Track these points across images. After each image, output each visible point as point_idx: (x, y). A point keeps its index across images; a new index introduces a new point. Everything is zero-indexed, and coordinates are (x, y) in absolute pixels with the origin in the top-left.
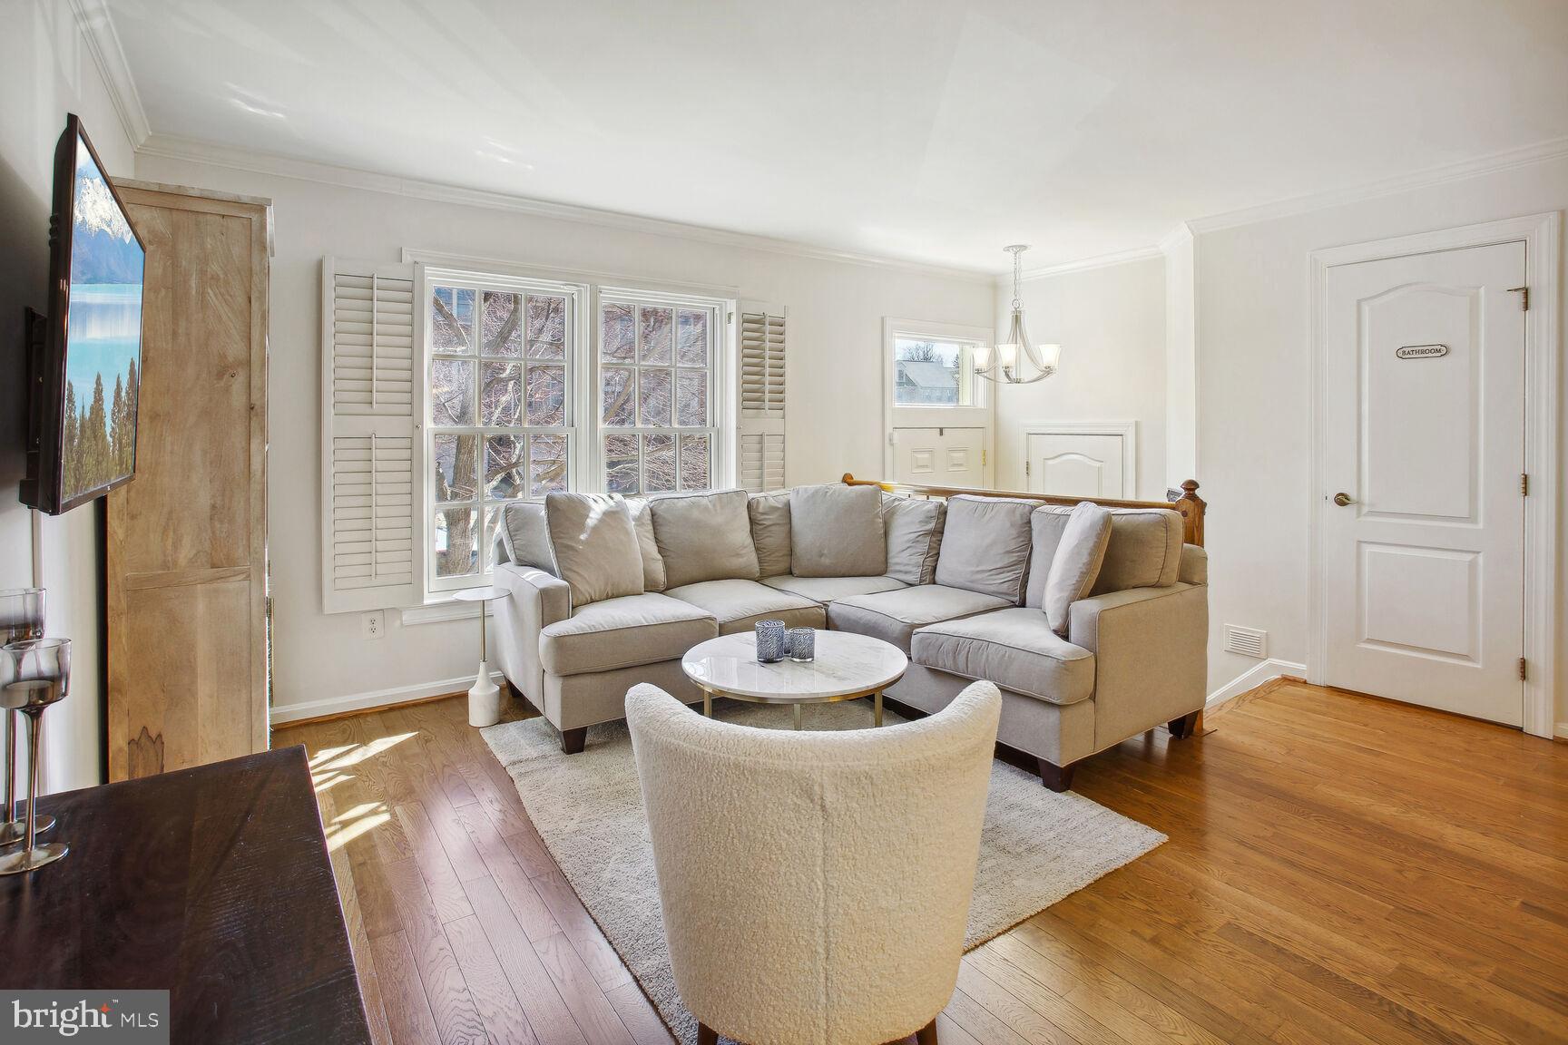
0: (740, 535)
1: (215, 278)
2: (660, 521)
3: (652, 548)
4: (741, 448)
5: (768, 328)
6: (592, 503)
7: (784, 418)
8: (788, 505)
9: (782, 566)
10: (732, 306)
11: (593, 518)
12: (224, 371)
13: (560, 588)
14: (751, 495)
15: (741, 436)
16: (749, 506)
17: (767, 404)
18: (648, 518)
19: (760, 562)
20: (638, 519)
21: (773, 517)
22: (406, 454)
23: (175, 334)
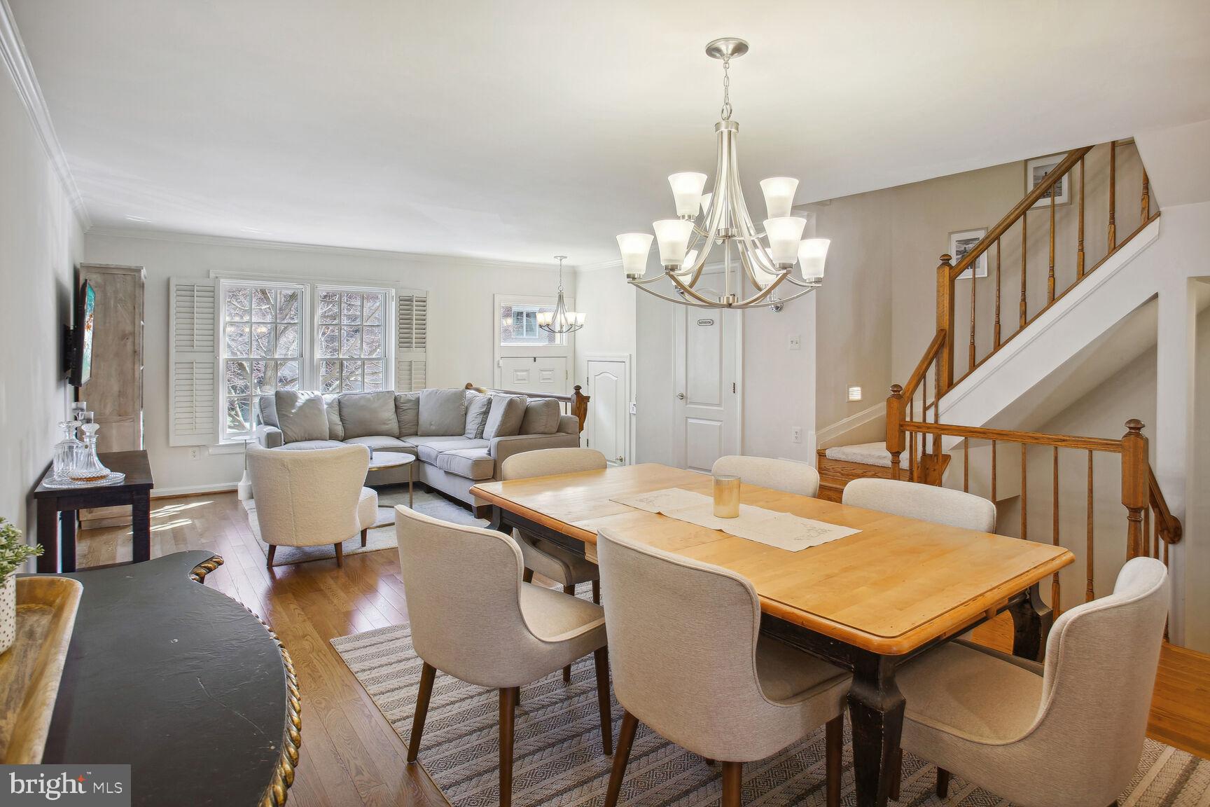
0: (388, 413)
1: (121, 300)
2: (342, 405)
3: (336, 419)
4: (398, 369)
5: (415, 303)
6: (300, 395)
7: (425, 352)
8: (418, 401)
9: (412, 431)
10: (393, 292)
11: (300, 402)
12: (124, 337)
13: (277, 433)
14: (397, 394)
15: (398, 362)
16: (395, 399)
17: (414, 344)
18: (336, 404)
19: (400, 427)
20: (330, 405)
21: (408, 406)
22: (210, 371)
23: (105, 323)
